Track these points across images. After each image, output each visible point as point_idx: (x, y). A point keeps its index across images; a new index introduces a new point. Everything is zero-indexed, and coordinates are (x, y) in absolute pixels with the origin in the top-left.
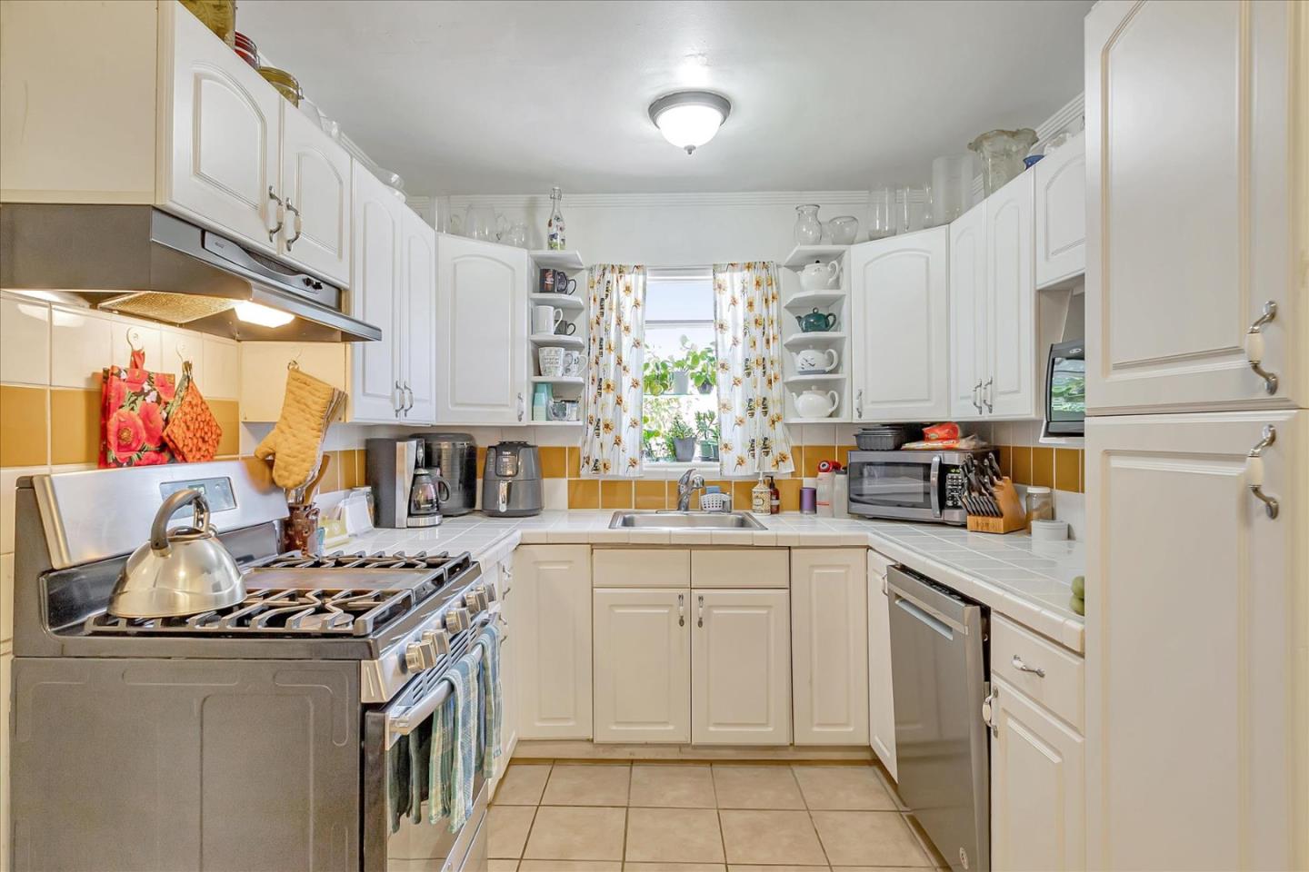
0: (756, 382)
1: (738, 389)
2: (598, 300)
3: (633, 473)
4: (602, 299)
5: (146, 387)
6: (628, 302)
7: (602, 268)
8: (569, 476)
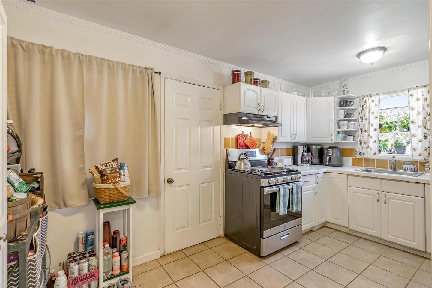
1: (420, 130)
2: (362, 106)
3: (375, 157)
4: (363, 105)
5: (244, 137)
6: (373, 105)
7: (363, 96)
8: (353, 157)
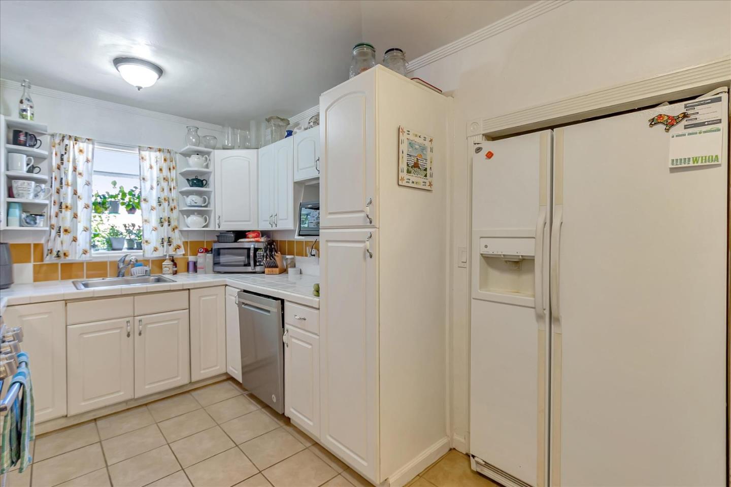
0: (164, 209)
1: (154, 212)
2: (59, 155)
3: (85, 258)
4: (62, 155)
6: (81, 159)
7: (62, 136)
8: (34, 261)
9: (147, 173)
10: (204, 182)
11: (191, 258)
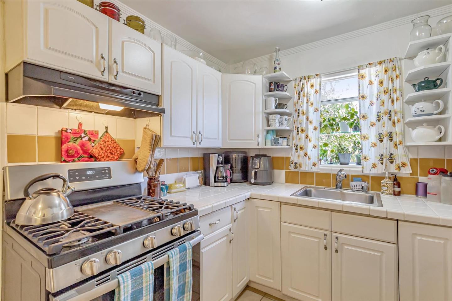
0: (384, 123)
1: (373, 129)
3: (315, 169)
4: (300, 92)
5: (83, 135)
6: (312, 91)
8: (286, 169)
9: (366, 91)
10: (438, 82)
11: (422, 179)
